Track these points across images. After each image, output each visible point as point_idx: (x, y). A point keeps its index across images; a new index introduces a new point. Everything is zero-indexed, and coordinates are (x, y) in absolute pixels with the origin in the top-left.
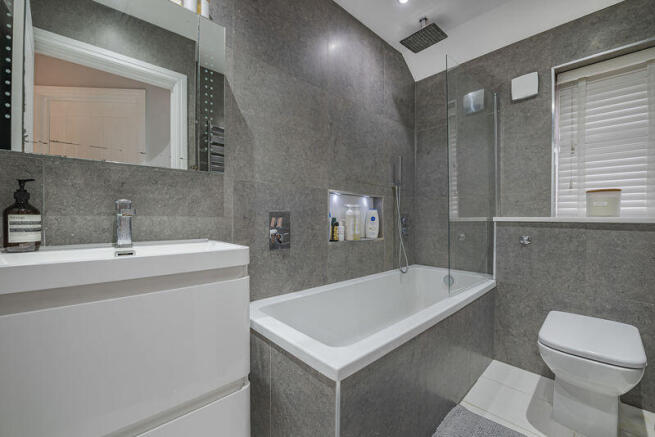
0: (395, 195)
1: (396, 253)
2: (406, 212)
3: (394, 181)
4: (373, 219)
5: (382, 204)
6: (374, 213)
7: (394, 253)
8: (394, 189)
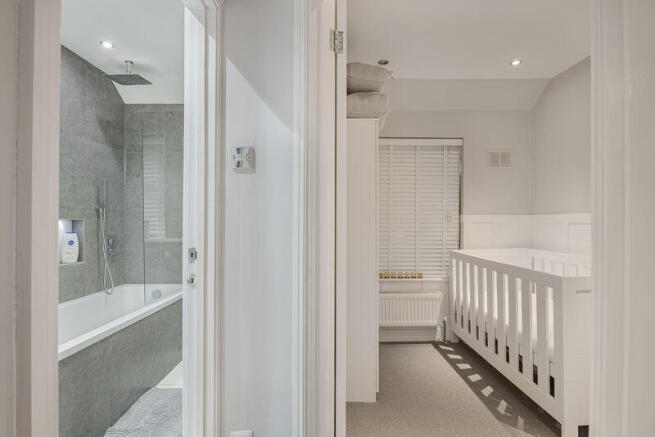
0: (99, 217)
1: (100, 275)
2: (113, 233)
3: (98, 203)
4: (71, 243)
5: (82, 227)
6: (74, 237)
7: (99, 276)
8: (97, 211)
